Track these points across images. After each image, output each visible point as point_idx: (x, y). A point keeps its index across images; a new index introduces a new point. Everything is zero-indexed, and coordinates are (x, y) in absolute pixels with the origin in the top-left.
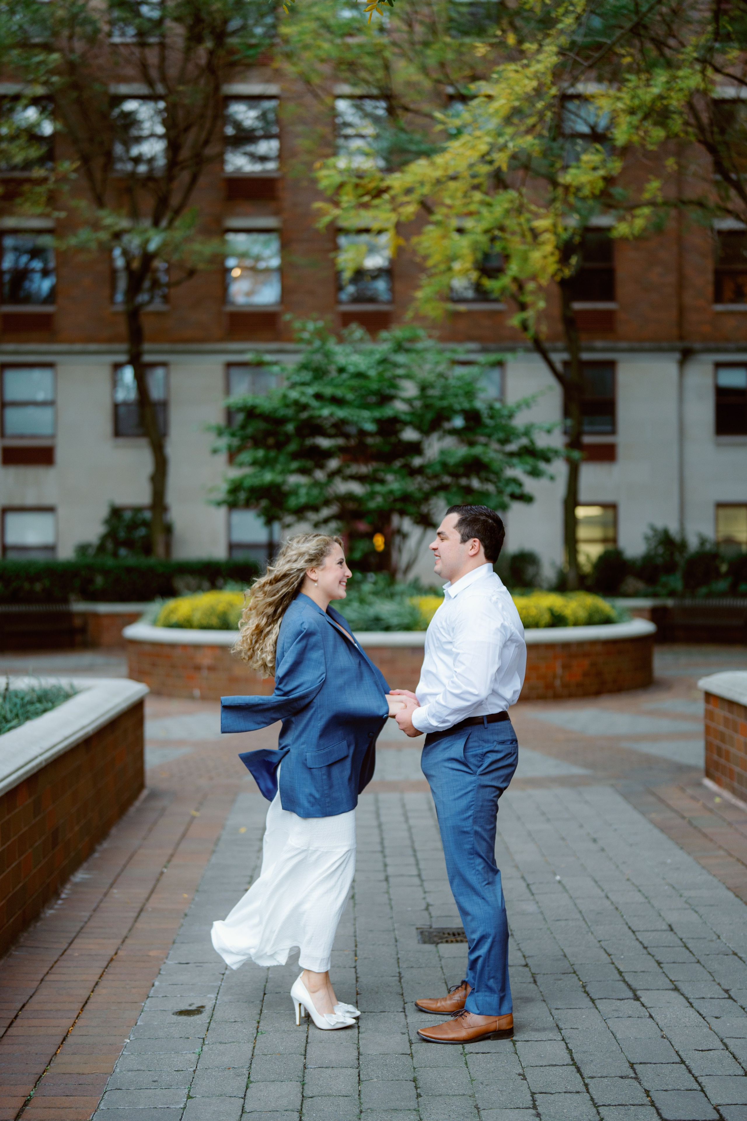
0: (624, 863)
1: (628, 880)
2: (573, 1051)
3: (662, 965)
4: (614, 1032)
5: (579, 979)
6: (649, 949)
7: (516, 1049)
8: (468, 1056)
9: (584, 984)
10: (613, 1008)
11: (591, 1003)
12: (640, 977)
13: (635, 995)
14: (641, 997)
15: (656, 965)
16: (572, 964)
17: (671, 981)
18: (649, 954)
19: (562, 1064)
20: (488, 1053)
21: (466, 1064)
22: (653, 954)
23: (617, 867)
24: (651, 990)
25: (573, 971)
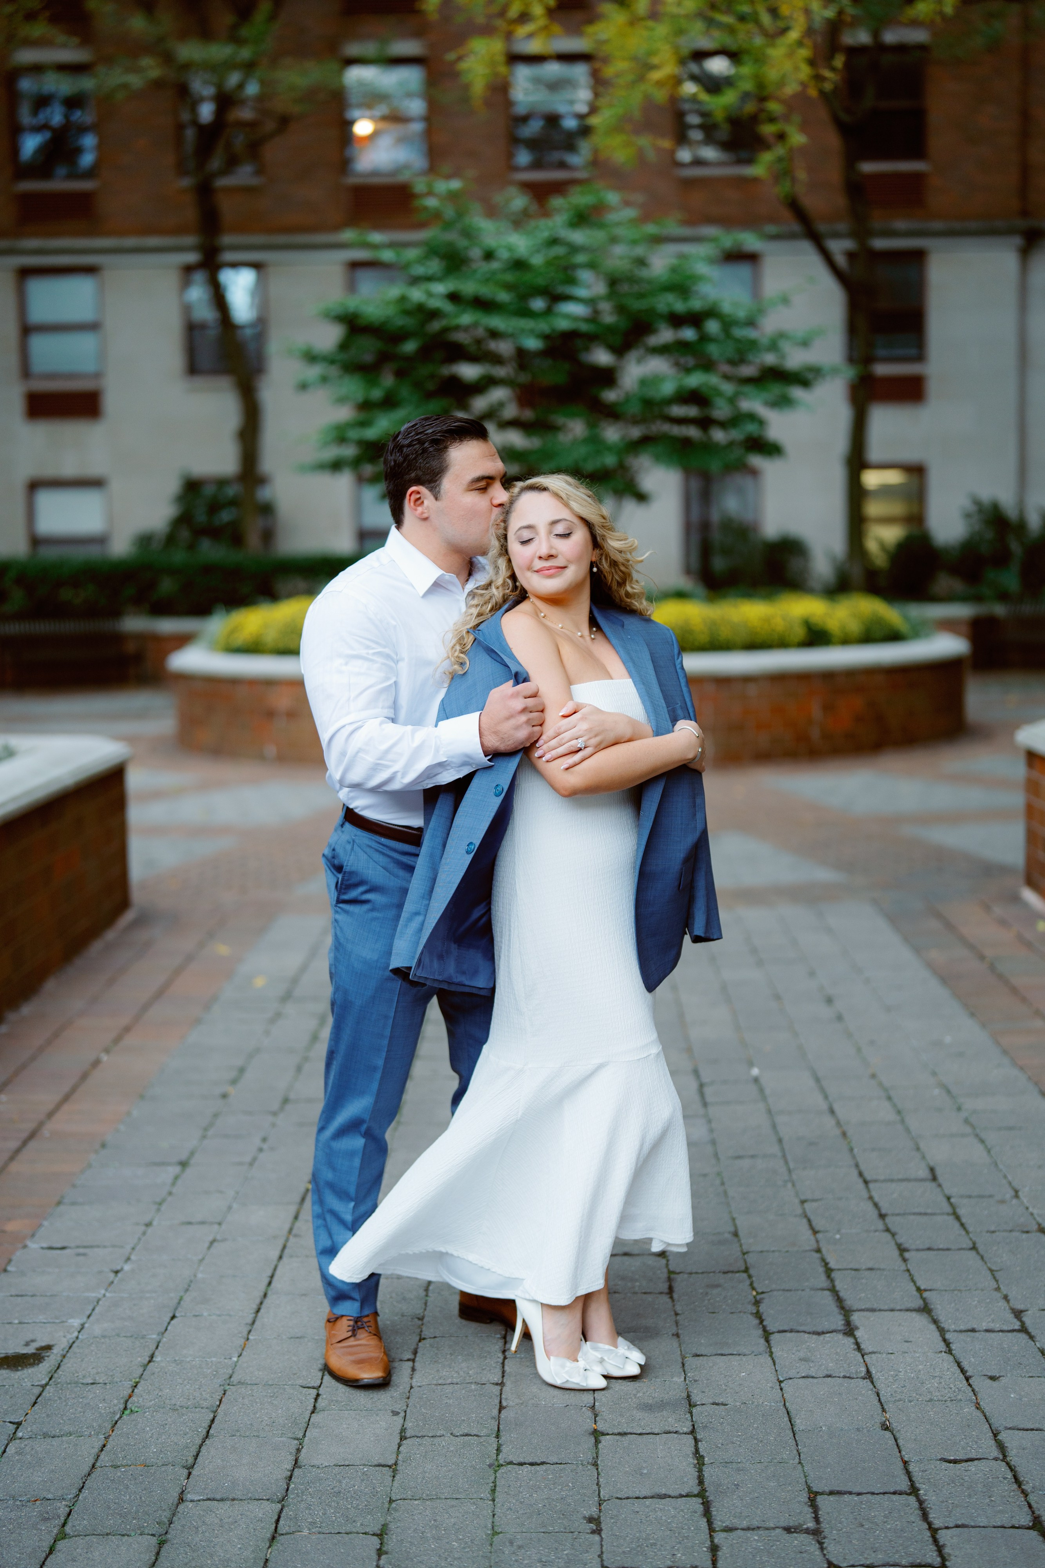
0: (872, 1043)
1: (873, 1076)
2: (706, 1459)
3: (907, 1255)
4: (793, 1413)
5: (751, 1284)
6: (888, 1220)
7: (597, 1453)
8: (502, 1470)
9: (758, 1297)
10: (801, 1354)
11: (762, 1341)
12: (864, 1281)
13: (848, 1323)
14: (857, 1328)
15: (896, 1253)
16: (745, 1251)
17: (919, 1289)
18: (888, 1230)
19: (676, 1493)
20: (543, 1463)
21: (493, 1491)
22: (893, 1229)
23: (859, 1050)
24: (880, 1310)
25: (743, 1268)
